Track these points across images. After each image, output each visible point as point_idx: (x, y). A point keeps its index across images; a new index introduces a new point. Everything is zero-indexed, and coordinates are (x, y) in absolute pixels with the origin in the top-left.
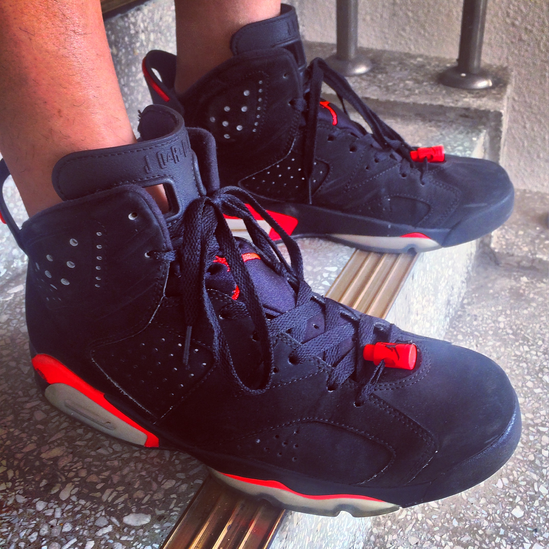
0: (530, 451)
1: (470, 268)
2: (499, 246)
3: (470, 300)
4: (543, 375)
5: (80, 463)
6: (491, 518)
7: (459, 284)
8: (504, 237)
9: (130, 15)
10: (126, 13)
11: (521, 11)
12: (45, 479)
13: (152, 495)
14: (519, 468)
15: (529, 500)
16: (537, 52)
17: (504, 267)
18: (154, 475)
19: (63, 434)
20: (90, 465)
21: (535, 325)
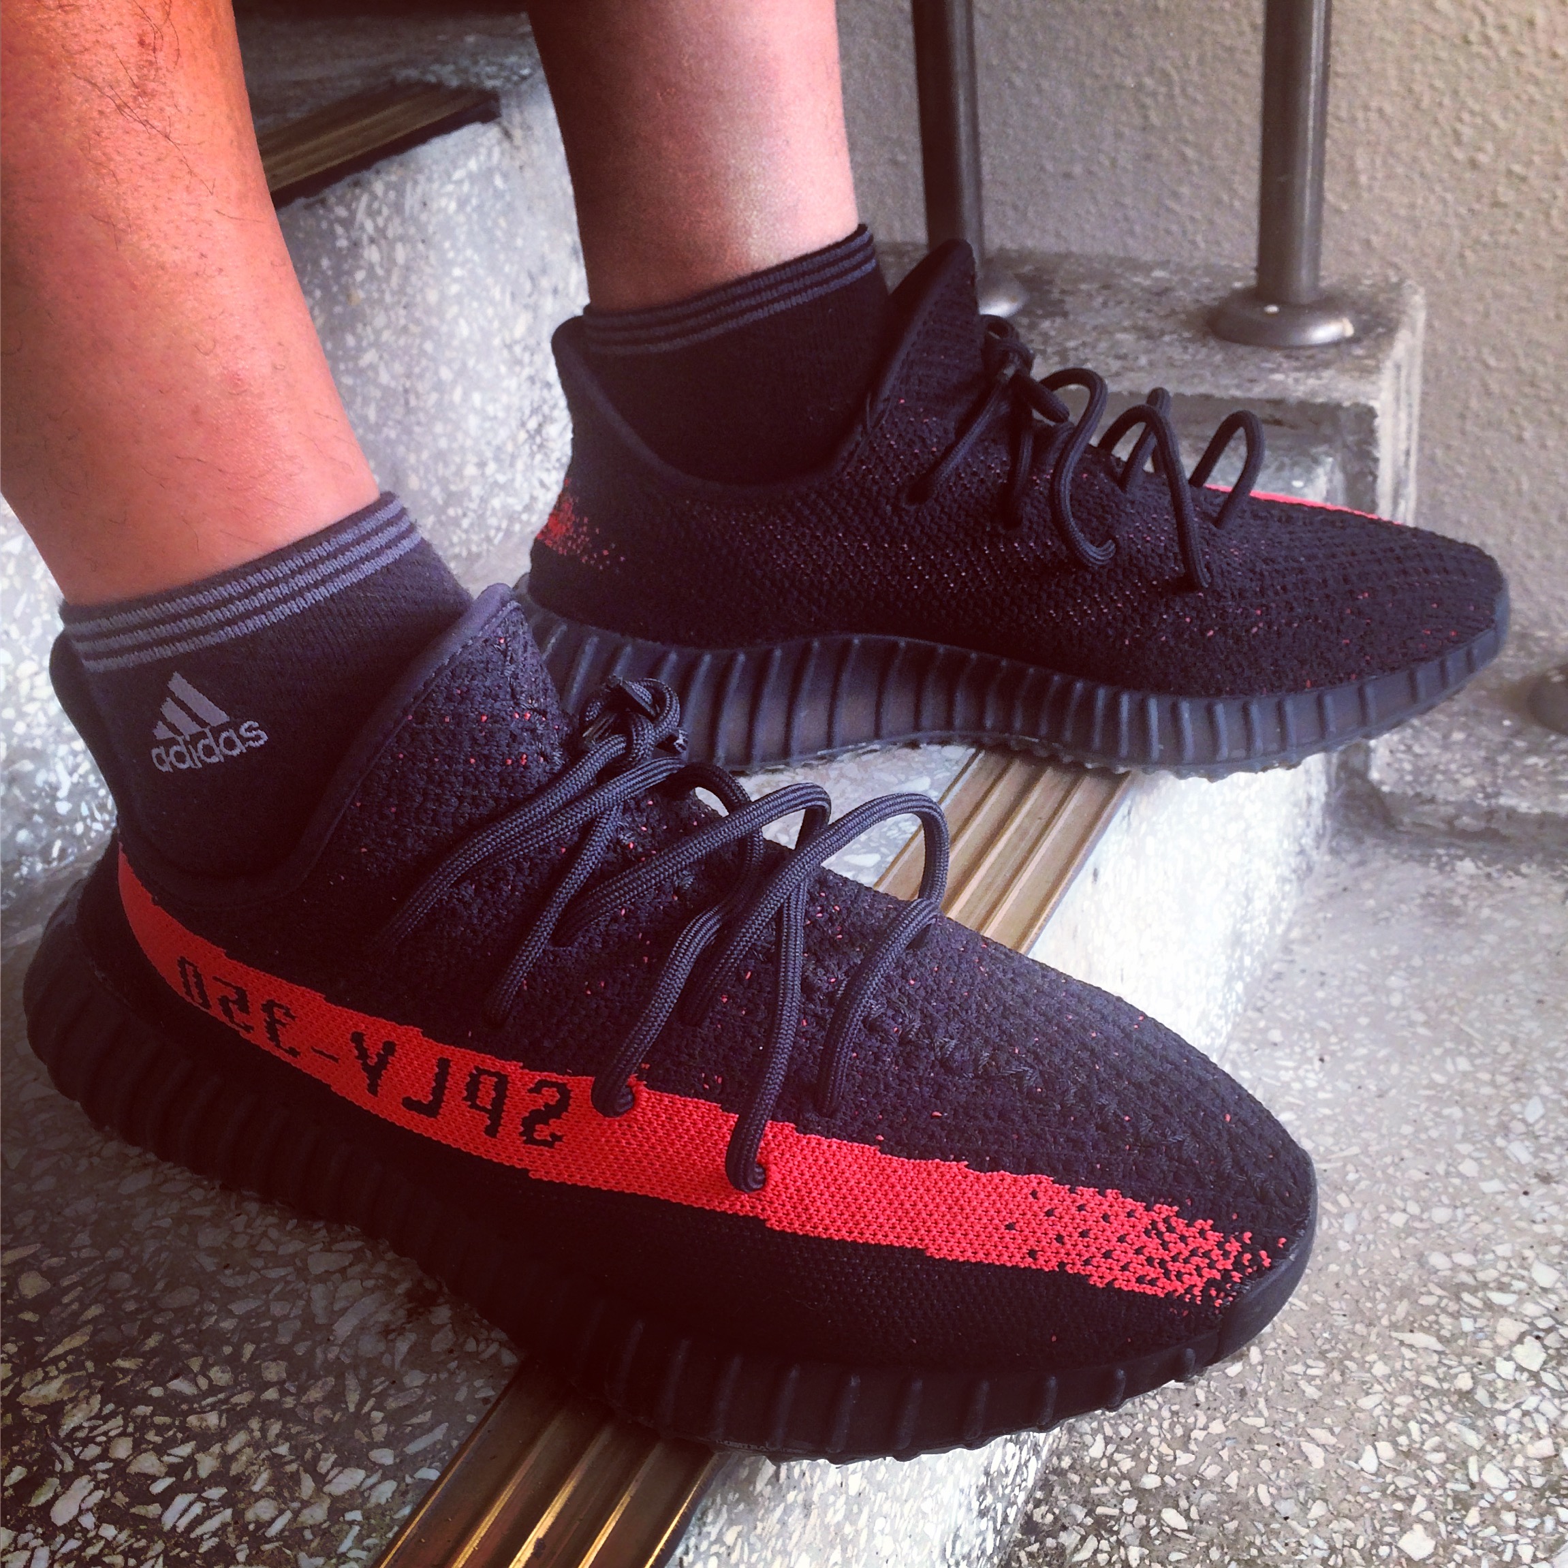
0: (1460, 1363)
1: (1308, 841)
2: (1395, 776)
3: (1308, 929)
4: (1509, 1142)
5: (119, 1421)
6: (1340, 1560)
7: (1272, 886)
8: (1409, 749)
9: (332, 200)
10: (321, 196)
11: (1495, 127)
12: (21, 1463)
13: (296, 1514)
14: (1427, 1412)
15: (1450, 1507)
16: (1543, 234)
17: (1408, 833)
18: (309, 1454)
19: (87, 1338)
20: (144, 1425)
21: (1491, 997)
